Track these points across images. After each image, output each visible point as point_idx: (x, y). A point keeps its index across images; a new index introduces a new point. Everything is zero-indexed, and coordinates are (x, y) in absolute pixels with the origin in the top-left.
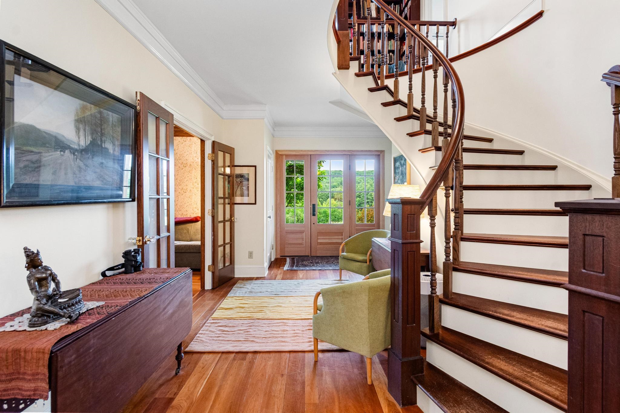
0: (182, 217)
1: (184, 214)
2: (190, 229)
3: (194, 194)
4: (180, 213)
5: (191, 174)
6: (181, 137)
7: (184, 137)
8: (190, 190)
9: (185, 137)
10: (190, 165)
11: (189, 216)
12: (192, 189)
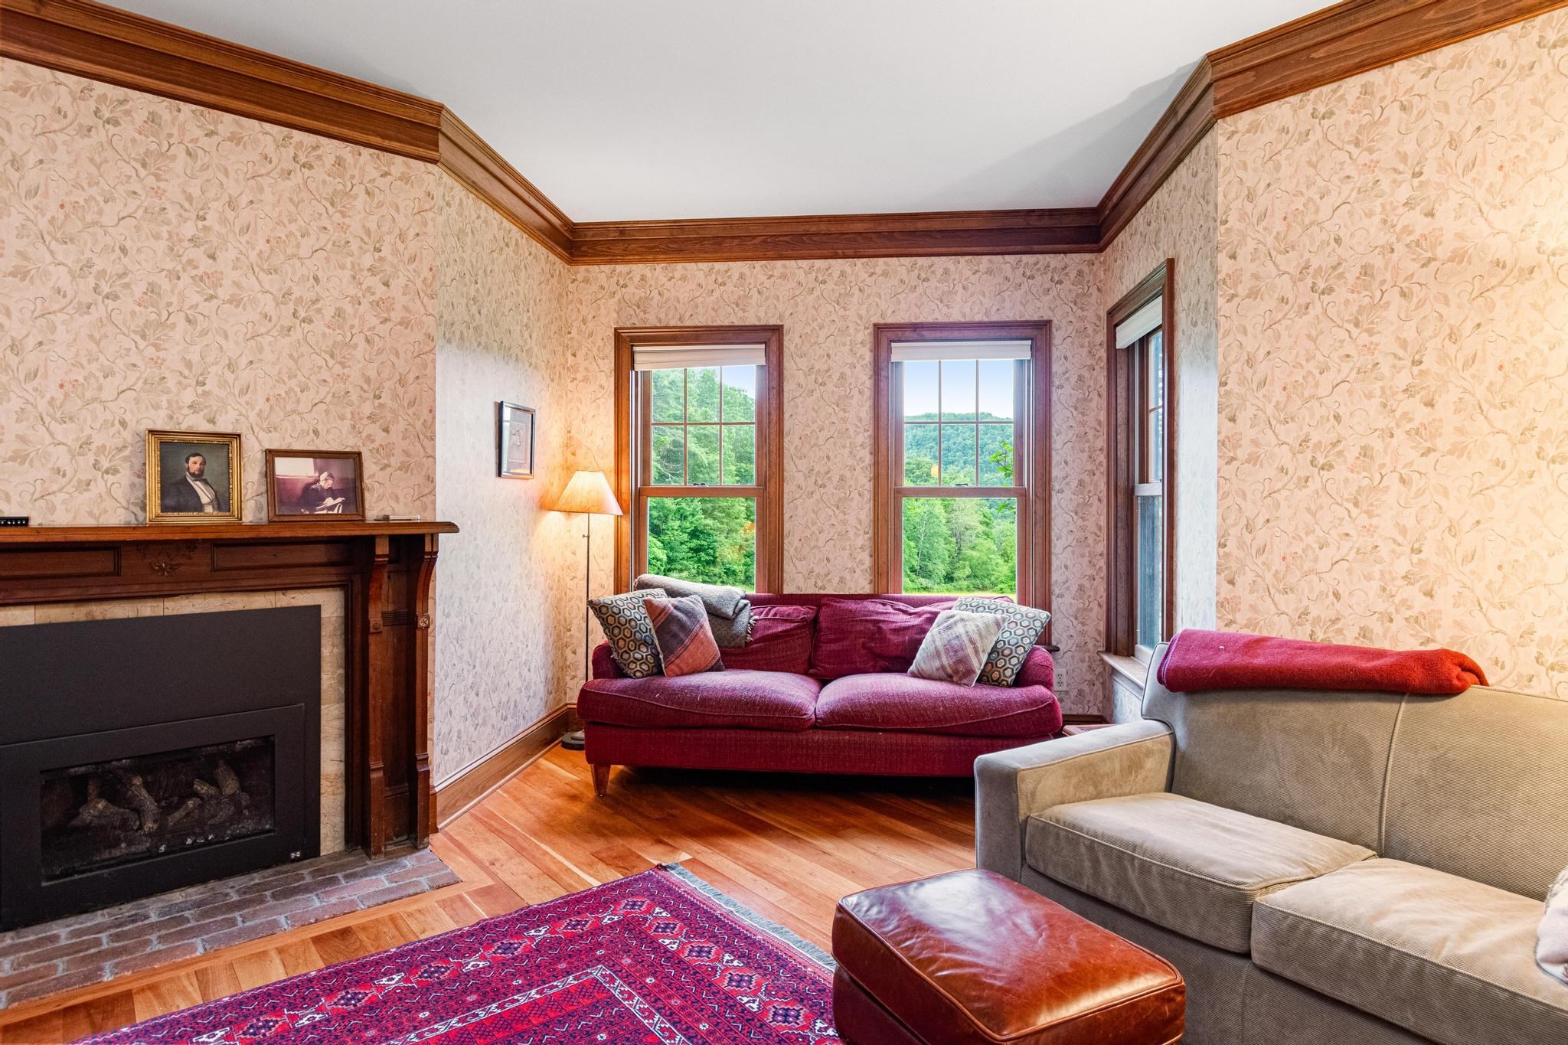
0: (1302, 635)
1: (1314, 612)
2: (1378, 746)
3: (1392, 480)
4: (1289, 604)
5: (1370, 332)
6: (1294, 99)
7: (1315, 92)
8: (1366, 452)
9: (1326, 89)
10: (1366, 271)
11: (1349, 638)
12: (1377, 445)
